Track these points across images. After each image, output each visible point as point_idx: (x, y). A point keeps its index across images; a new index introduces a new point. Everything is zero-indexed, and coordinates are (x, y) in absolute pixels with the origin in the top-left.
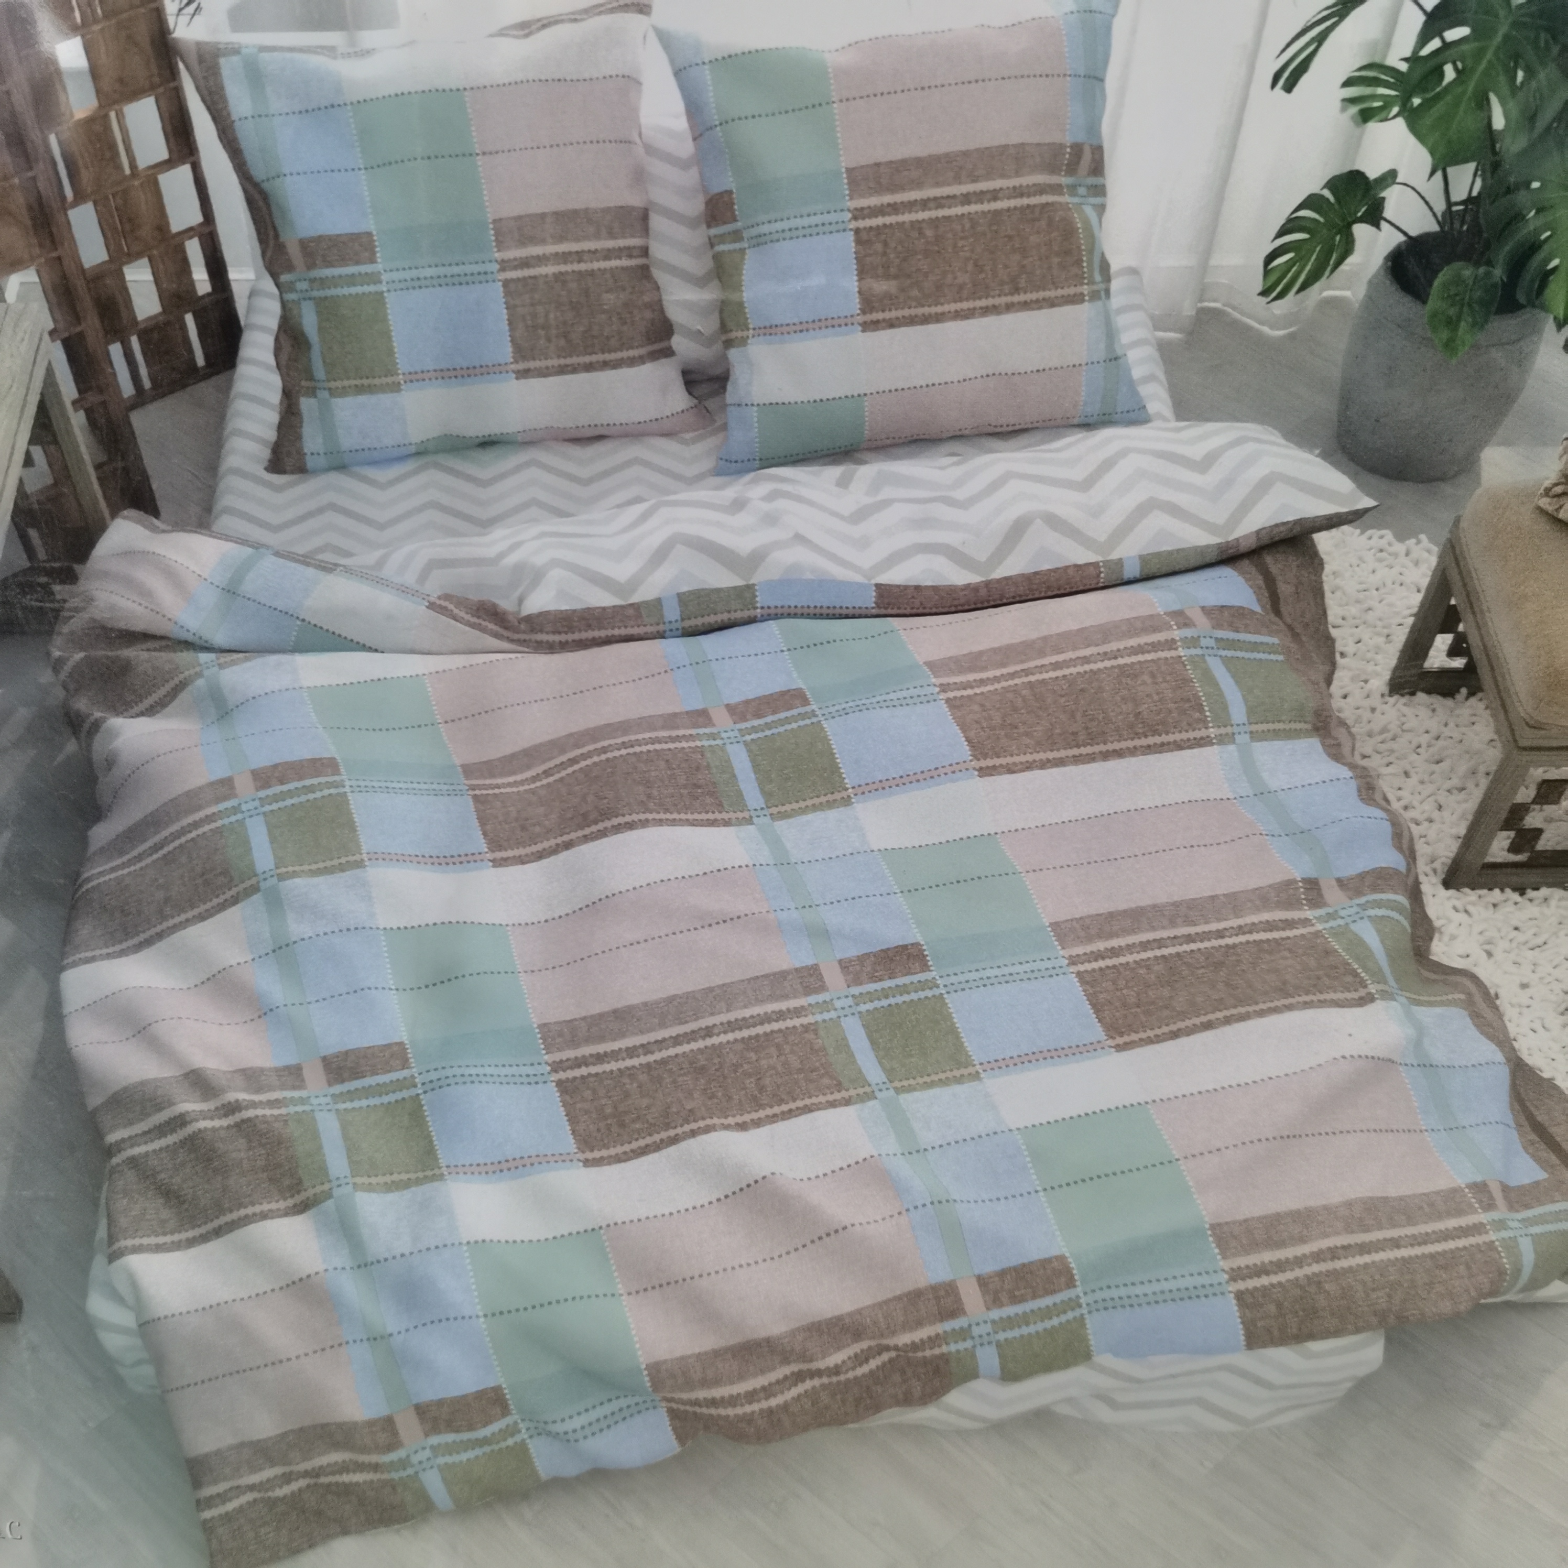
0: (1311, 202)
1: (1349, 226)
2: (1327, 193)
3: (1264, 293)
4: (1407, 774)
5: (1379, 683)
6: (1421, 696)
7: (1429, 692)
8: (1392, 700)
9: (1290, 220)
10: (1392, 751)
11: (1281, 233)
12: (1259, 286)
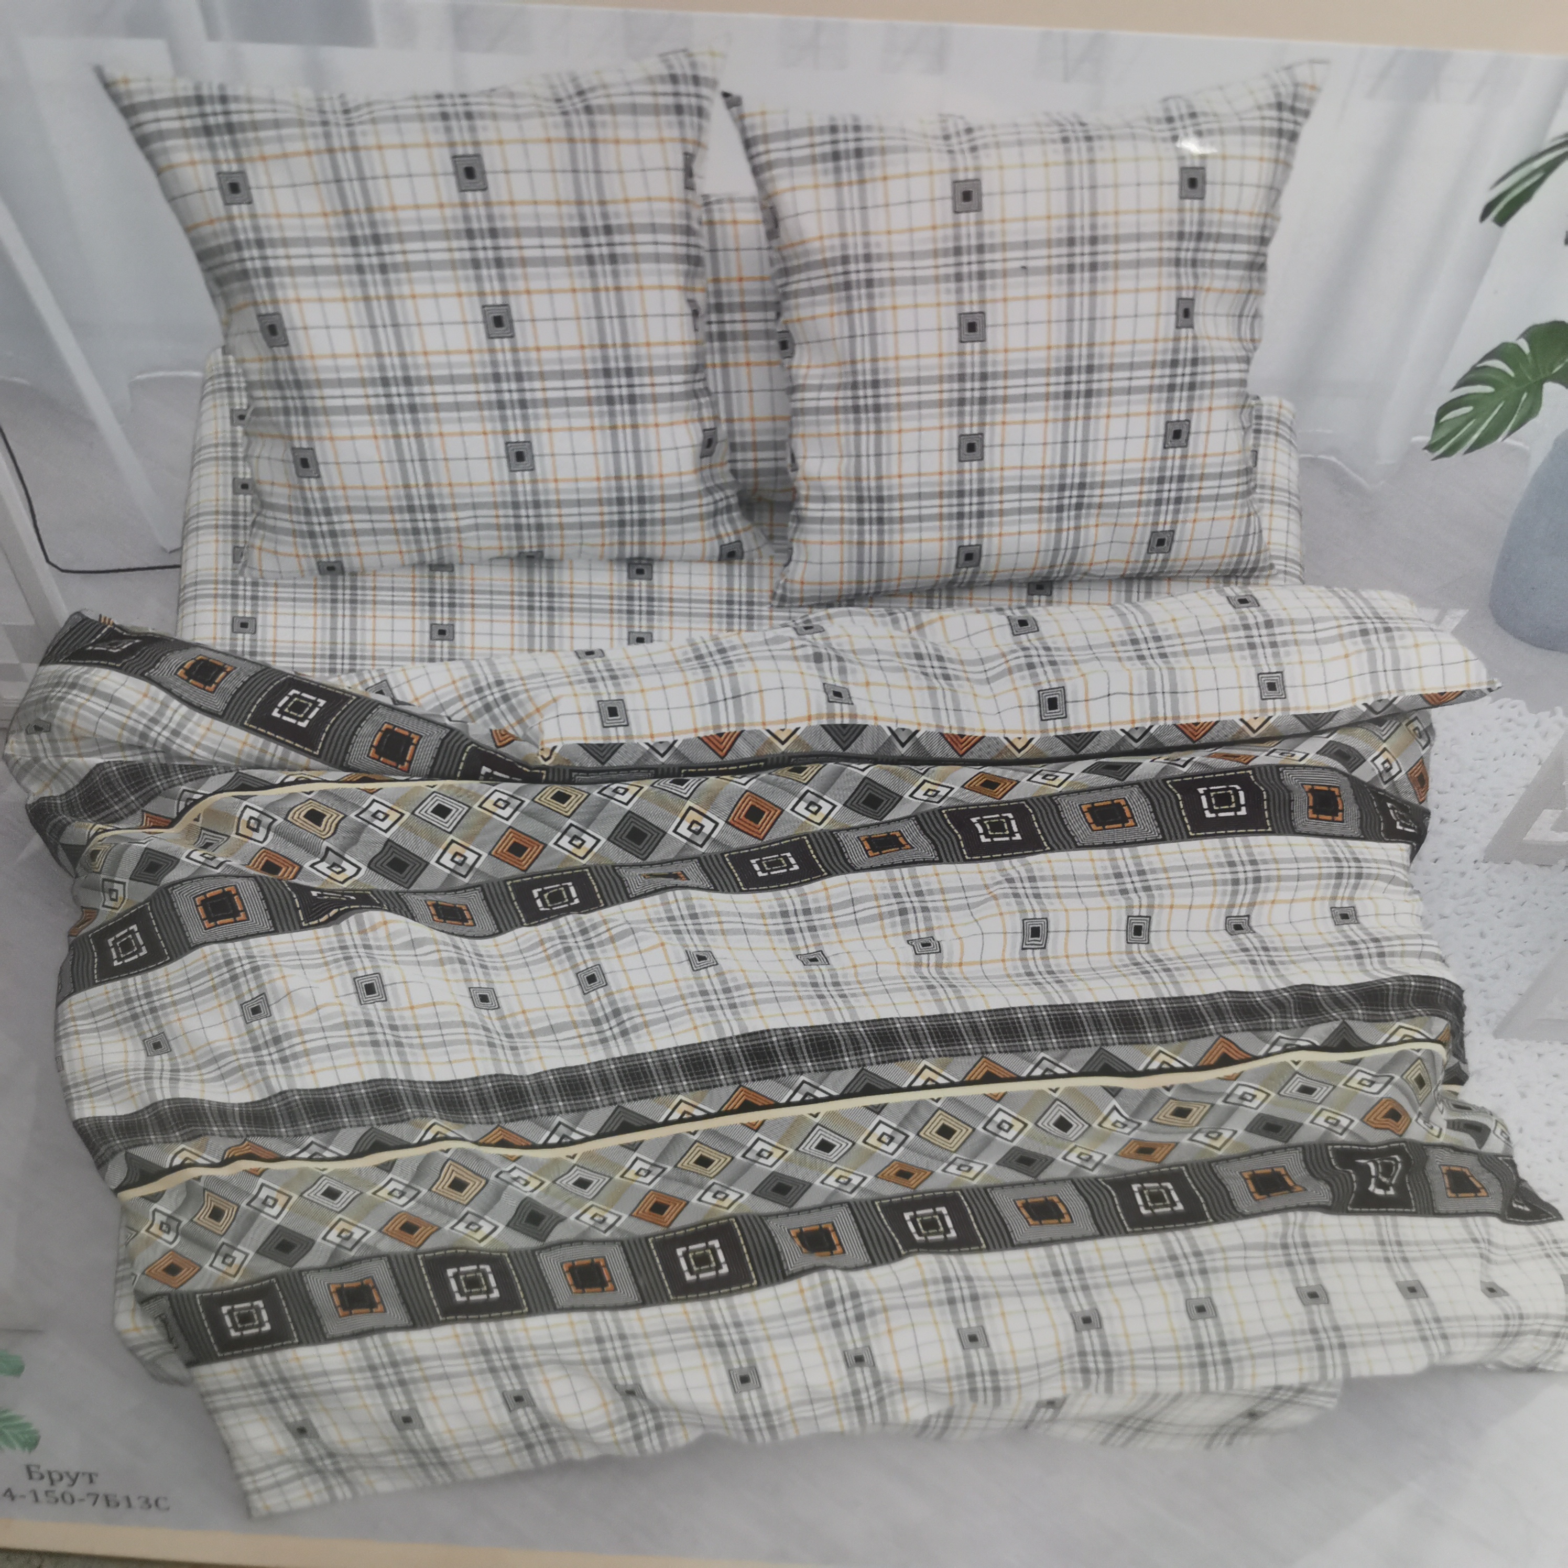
0: (1503, 352)
1: (1542, 382)
2: (1524, 345)
3: (1431, 447)
4: (1482, 935)
5: (1474, 850)
6: (1517, 865)
7: (1524, 861)
8: (1485, 866)
9: (1474, 369)
10: (1472, 914)
11: (1465, 382)
12: (1426, 439)
